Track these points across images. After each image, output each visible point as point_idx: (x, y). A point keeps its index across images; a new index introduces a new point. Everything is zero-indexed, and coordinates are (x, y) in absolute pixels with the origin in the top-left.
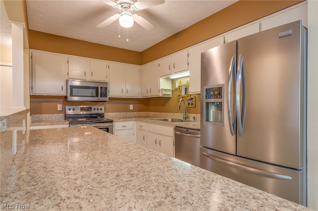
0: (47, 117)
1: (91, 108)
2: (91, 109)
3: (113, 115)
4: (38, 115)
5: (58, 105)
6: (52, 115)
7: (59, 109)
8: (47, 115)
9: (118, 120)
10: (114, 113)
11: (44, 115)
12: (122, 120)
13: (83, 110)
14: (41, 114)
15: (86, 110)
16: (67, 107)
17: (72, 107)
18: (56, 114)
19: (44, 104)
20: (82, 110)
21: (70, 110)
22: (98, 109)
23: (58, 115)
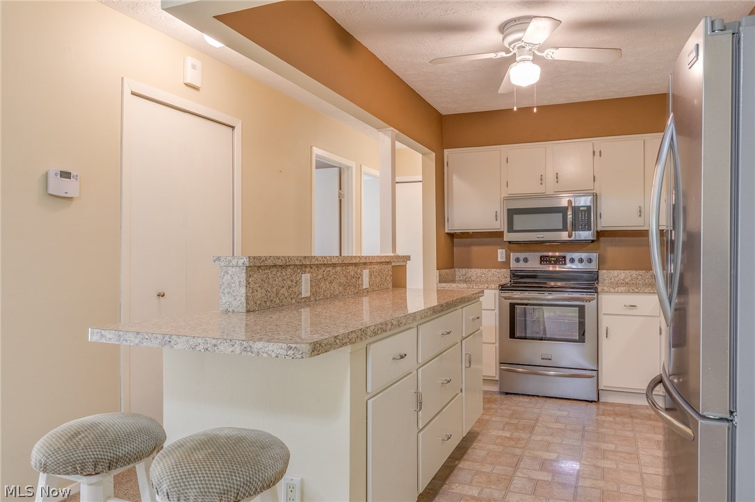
0: (479, 274)
1: (564, 257)
2: (565, 261)
3: (625, 278)
4: (464, 271)
5: (499, 251)
6: (487, 270)
7: (499, 260)
8: (479, 271)
9: (612, 290)
10: (628, 272)
11: (473, 270)
12: (623, 289)
13: (546, 261)
14: (469, 267)
15: (552, 262)
16: (513, 256)
17: (522, 256)
18: (494, 270)
19: (475, 249)
20: (544, 261)
21: (518, 260)
22: (581, 261)
23: (498, 270)
